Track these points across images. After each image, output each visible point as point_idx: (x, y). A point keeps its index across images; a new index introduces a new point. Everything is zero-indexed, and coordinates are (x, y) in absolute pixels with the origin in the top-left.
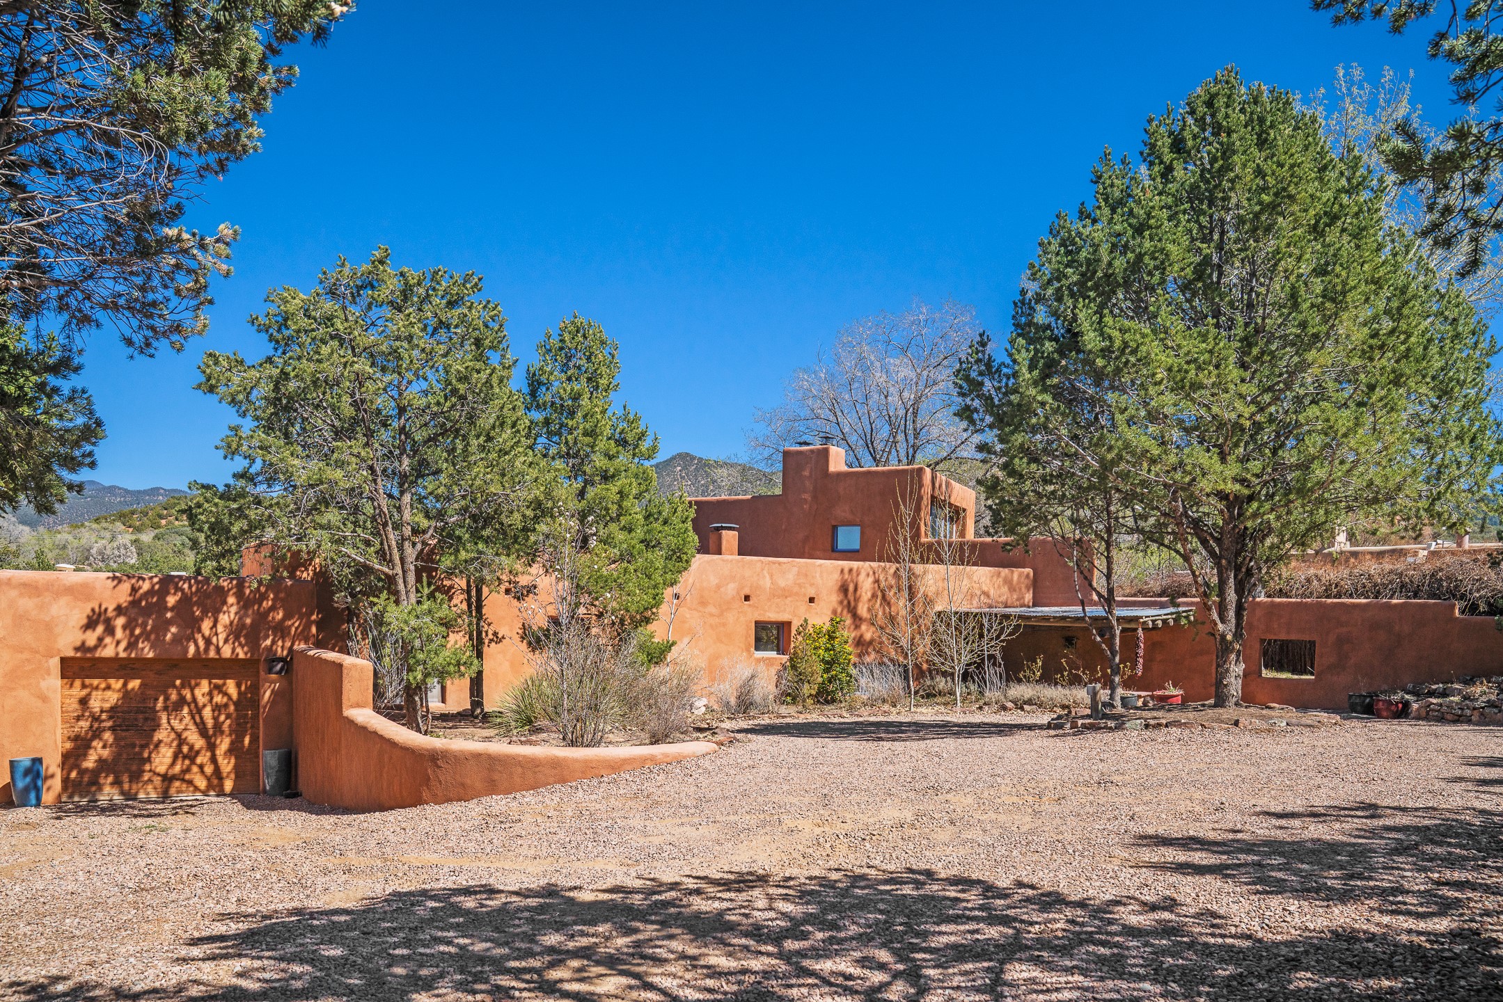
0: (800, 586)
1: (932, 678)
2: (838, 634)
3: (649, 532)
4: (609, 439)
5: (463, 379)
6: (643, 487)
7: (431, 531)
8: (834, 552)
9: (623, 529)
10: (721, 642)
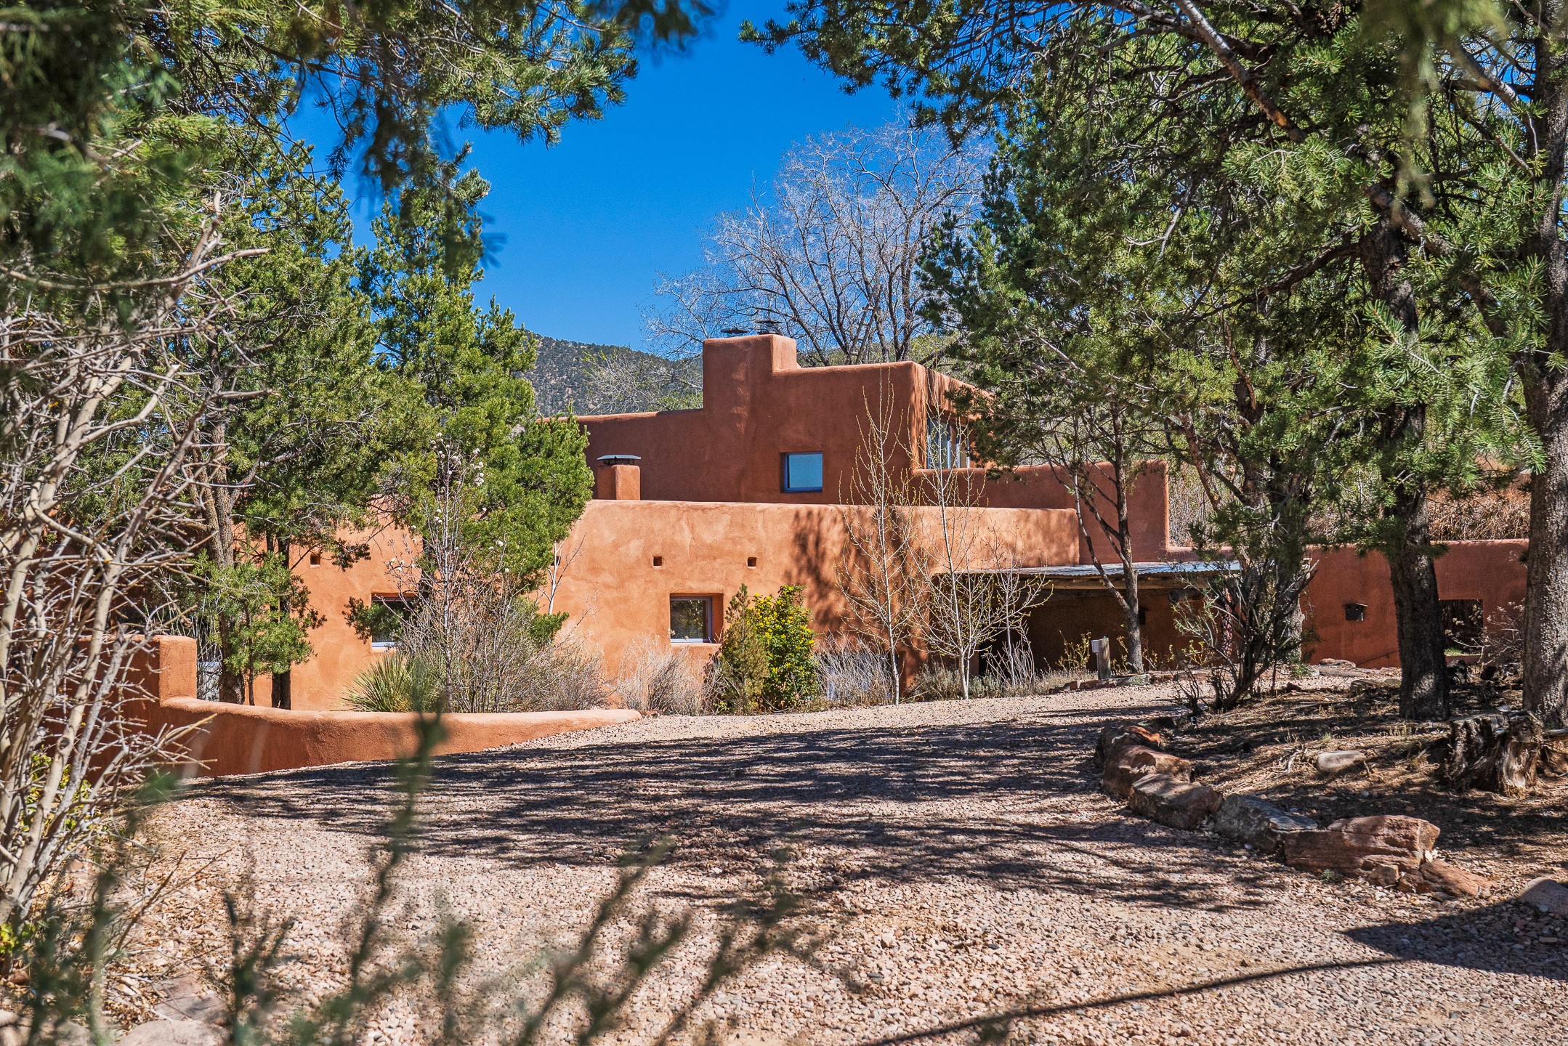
0: (734, 541)
1: (933, 673)
2: (791, 610)
3: (528, 467)
4: (472, 345)
5: (295, 278)
6: (517, 407)
7: (252, 474)
8: (784, 492)
9: (492, 464)
10: (623, 625)
